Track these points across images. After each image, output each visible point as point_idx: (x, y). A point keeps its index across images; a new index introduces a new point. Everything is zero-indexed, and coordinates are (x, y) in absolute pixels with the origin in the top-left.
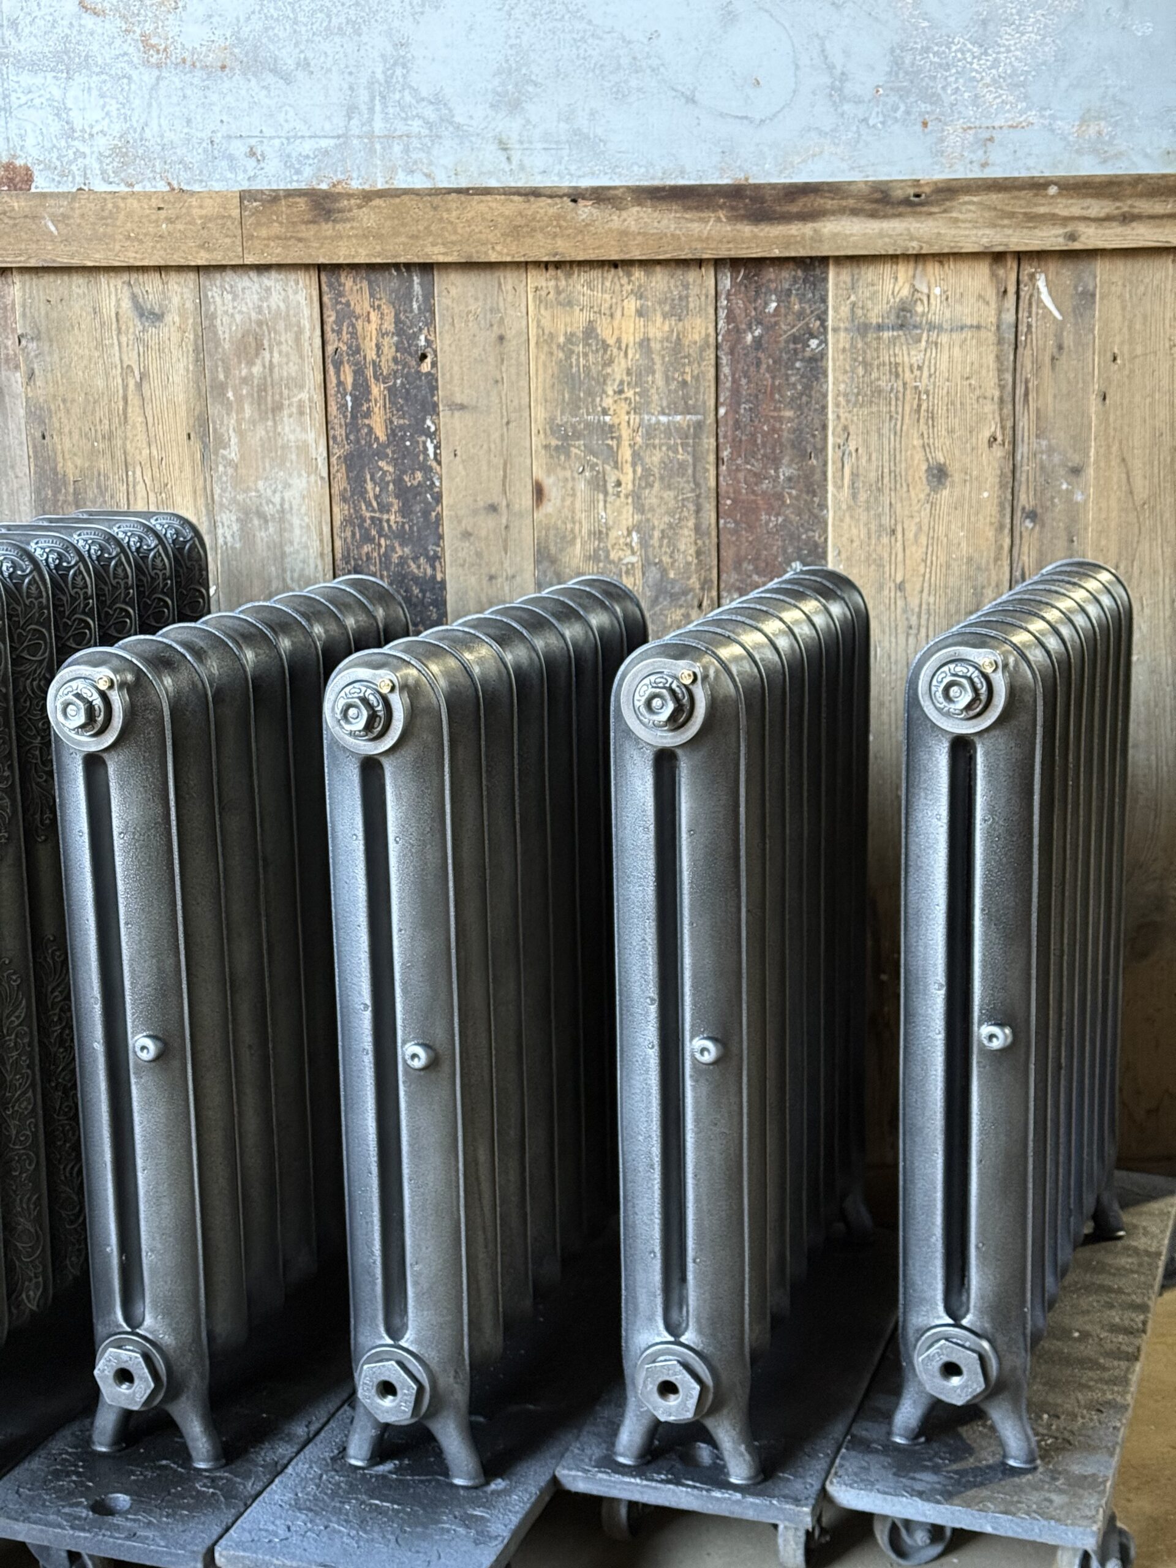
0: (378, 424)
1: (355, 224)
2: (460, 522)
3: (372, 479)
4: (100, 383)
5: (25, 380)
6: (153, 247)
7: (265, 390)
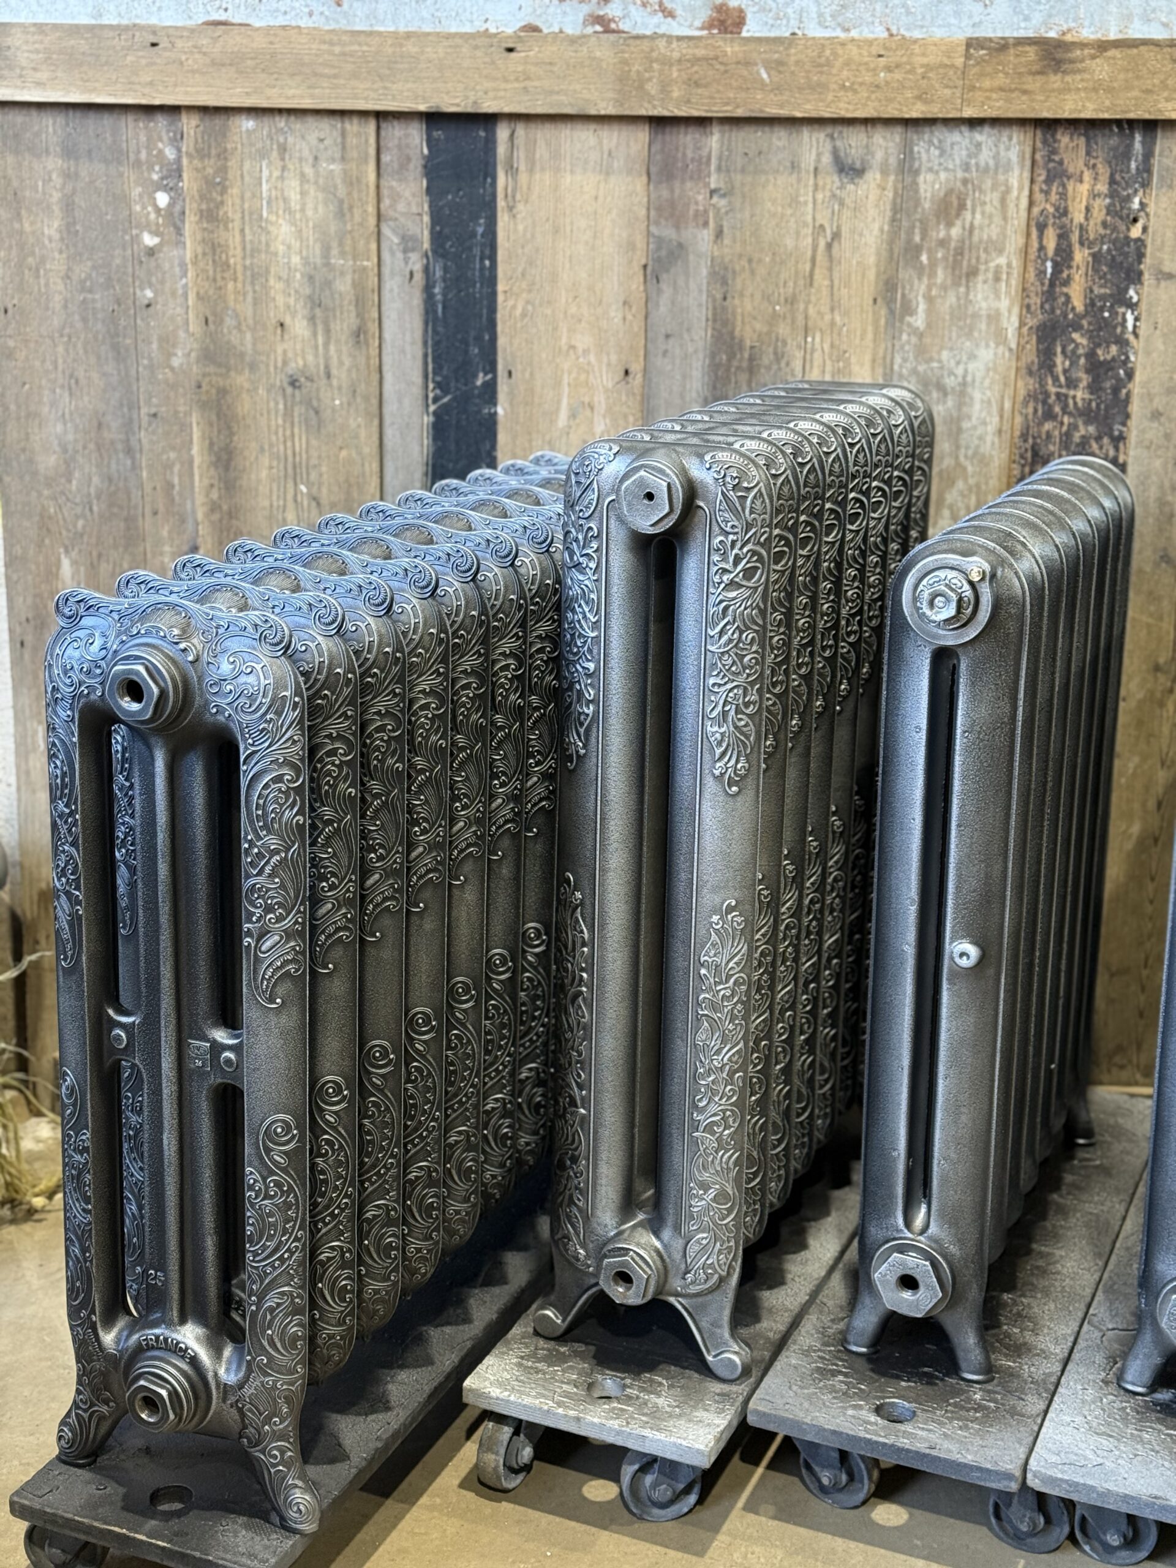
0: (1077, 294)
1: (1086, 76)
2: (1151, 400)
3: (1063, 352)
4: (789, 242)
5: (712, 238)
6: (868, 98)
7: (962, 254)
